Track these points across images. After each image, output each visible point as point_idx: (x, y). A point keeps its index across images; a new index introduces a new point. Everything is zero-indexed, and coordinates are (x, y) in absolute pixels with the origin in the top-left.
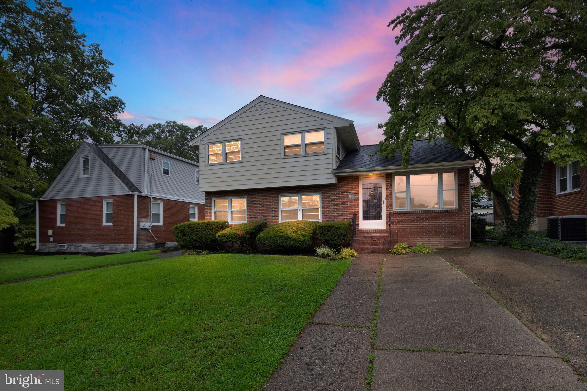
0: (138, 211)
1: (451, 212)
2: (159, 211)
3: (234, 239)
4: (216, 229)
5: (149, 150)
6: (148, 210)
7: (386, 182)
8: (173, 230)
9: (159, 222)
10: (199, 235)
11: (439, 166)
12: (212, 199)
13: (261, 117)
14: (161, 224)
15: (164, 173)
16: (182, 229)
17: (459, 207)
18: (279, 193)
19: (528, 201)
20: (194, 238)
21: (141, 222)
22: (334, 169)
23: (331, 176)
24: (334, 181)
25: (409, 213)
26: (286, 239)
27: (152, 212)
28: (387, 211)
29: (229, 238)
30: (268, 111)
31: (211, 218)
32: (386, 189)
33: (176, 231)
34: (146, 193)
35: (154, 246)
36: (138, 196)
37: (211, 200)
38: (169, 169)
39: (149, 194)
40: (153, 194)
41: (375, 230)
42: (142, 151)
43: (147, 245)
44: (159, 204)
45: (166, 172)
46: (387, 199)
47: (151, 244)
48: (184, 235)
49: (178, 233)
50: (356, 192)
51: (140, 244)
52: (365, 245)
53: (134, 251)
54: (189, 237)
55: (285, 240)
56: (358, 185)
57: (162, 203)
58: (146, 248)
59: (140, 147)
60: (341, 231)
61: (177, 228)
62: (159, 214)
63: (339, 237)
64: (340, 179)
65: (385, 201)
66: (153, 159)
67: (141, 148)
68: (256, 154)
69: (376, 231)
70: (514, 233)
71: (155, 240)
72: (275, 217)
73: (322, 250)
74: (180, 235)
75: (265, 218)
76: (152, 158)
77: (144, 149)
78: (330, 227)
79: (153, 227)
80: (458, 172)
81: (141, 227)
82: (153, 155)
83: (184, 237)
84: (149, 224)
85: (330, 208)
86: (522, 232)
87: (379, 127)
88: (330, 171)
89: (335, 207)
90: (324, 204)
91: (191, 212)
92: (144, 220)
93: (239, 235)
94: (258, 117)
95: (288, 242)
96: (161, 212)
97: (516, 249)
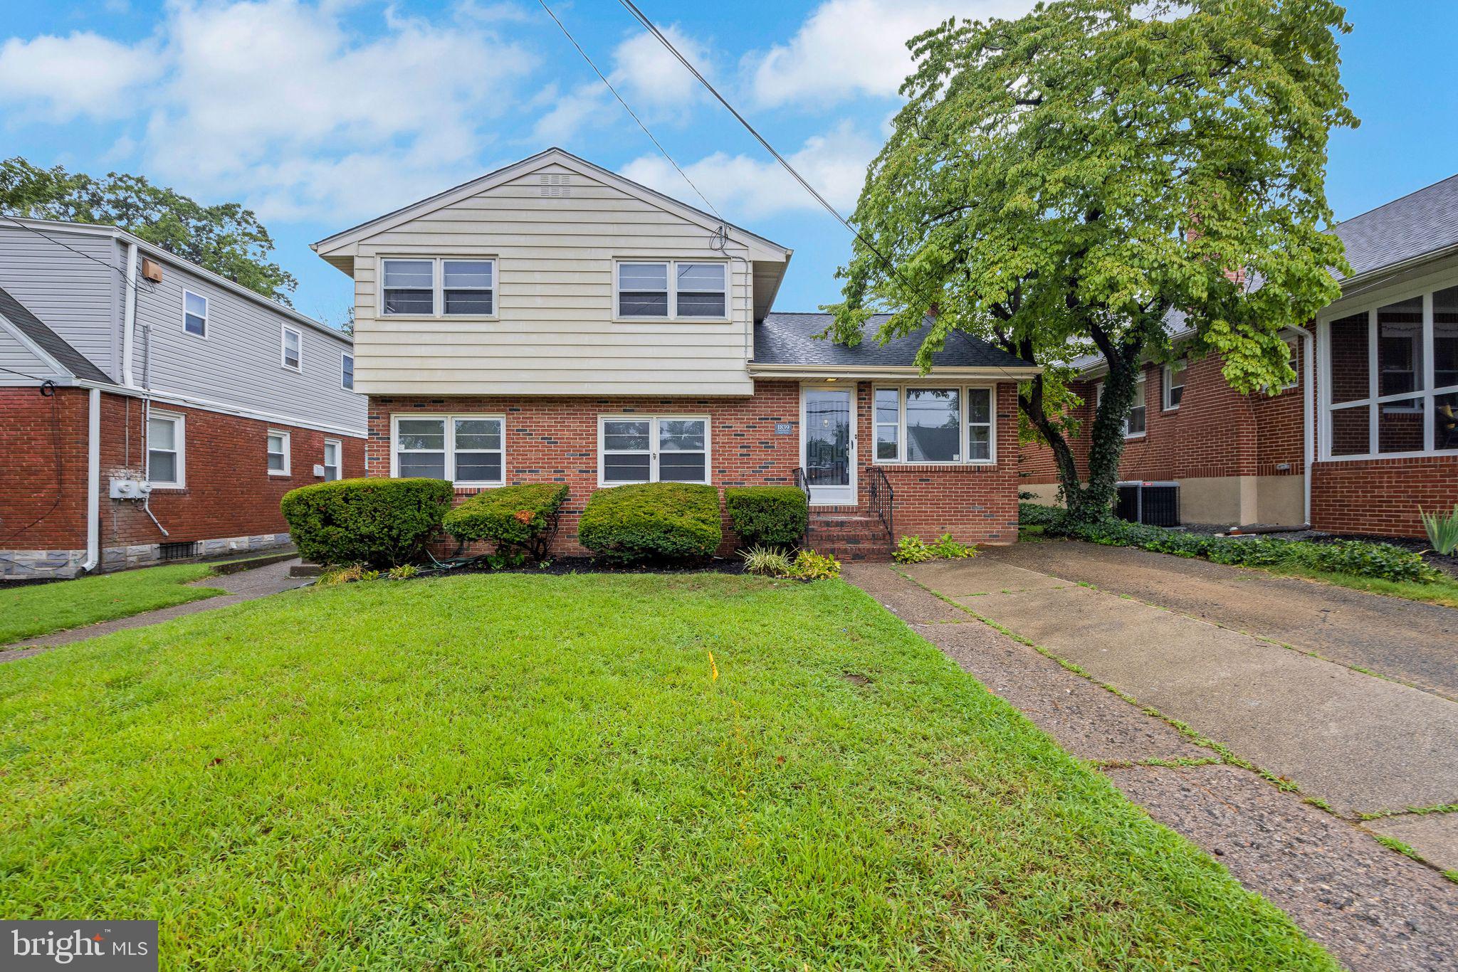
0: (103, 443)
1: (986, 472)
2: (171, 442)
3: (506, 531)
4: (429, 503)
5: (140, 251)
6: (137, 439)
7: (859, 399)
8: (288, 505)
9: (172, 478)
10: (382, 522)
11: (975, 374)
12: (392, 416)
13: (554, 204)
14: (180, 483)
15: (189, 328)
16: (322, 503)
17: (998, 461)
18: (600, 411)
19: (1110, 453)
20: (364, 530)
21: (112, 479)
22: (749, 361)
23: (744, 377)
24: (748, 390)
25: (907, 472)
26: (665, 532)
27: (148, 449)
28: (859, 464)
29: (490, 529)
30: (574, 192)
31: (389, 471)
32: (859, 415)
33: (299, 509)
34: (130, 385)
35: (157, 554)
36: (104, 395)
37: (389, 418)
38: (206, 318)
39: (141, 389)
40: (152, 391)
41: (836, 507)
42: (116, 250)
43: (135, 550)
44: (172, 423)
45: (196, 326)
46: (859, 437)
47: (150, 548)
48: (328, 520)
49: (305, 515)
50: (793, 419)
51: (110, 549)
52: (833, 542)
53: (90, 573)
54: (347, 528)
55: (662, 535)
56: (798, 403)
57: (183, 419)
58: (130, 559)
59: (109, 237)
60: (792, 509)
61: (300, 500)
62: (171, 456)
63: (786, 525)
64: (760, 384)
65: (856, 442)
66: (154, 281)
67: (113, 241)
68: (539, 302)
69: (837, 510)
70: (1085, 513)
71: (162, 534)
72: (588, 472)
73: (757, 558)
74: (315, 521)
75: (558, 475)
76: (151, 275)
77: (124, 245)
78: (767, 501)
79: (155, 493)
80: (998, 388)
81: (114, 494)
82: (154, 268)
83: (330, 528)
84: (143, 485)
85: (733, 455)
86: (1099, 512)
87: (839, 274)
88: (741, 365)
89: (745, 451)
90: (718, 443)
91: (272, 449)
92: (123, 472)
93: (521, 521)
94: (543, 204)
95: (672, 539)
96: (180, 448)
97: (1106, 545)
